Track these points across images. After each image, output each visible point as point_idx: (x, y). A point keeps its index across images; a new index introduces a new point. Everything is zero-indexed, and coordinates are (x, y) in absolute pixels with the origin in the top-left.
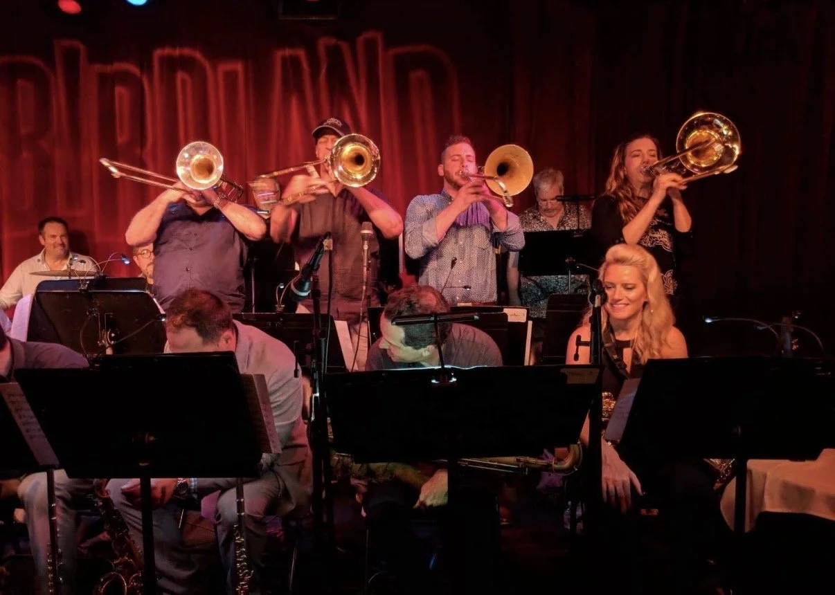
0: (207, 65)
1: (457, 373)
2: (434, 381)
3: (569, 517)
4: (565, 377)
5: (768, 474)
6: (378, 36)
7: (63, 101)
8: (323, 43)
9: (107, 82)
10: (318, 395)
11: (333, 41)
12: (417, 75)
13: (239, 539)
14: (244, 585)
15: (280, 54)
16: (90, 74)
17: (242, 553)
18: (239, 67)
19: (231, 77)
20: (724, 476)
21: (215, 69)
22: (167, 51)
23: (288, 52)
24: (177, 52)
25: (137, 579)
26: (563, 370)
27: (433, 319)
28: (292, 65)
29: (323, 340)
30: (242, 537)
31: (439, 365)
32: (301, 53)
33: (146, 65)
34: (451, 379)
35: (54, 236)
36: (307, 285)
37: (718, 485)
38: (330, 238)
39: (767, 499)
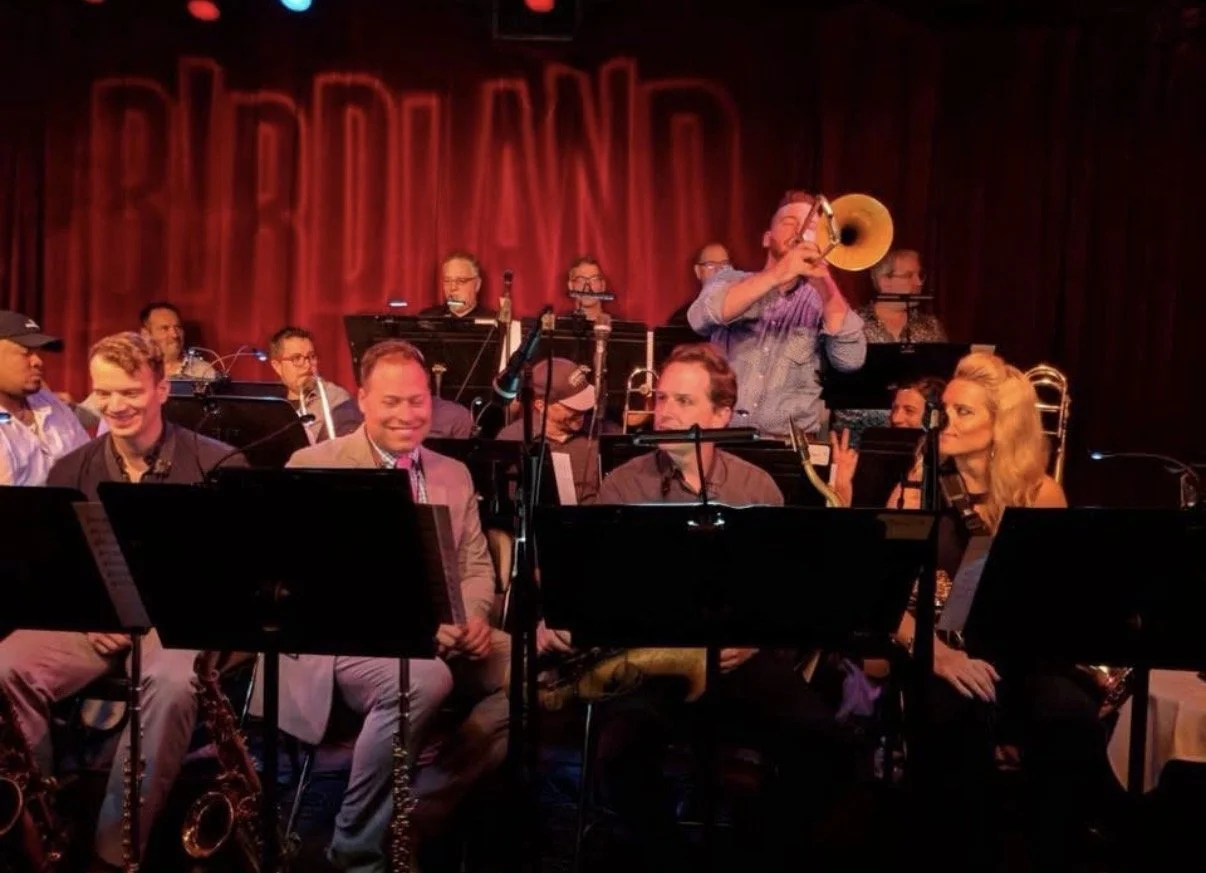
0: (389, 99)
1: (727, 513)
2: (691, 523)
3: (882, 760)
4: (883, 526)
5: (1182, 703)
6: (632, 68)
7: (186, 145)
8: (553, 72)
9: (248, 118)
10: (523, 539)
11: (565, 70)
12: (682, 121)
13: (399, 752)
14: (402, 820)
15: (491, 88)
16: (225, 106)
17: (402, 773)
18: (433, 102)
19: (421, 117)
20: (1115, 695)
21: (399, 104)
22: (333, 78)
23: (502, 84)
24: (348, 79)
25: (248, 804)
26: (882, 517)
27: (693, 436)
28: (508, 103)
29: (535, 459)
30: (403, 748)
31: (700, 501)
32: (521, 86)
33: (304, 96)
34: (716, 521)
35: (166, 328)
36: (516, 383)
37: (1106, 709)
38: (551, 313)
39: (1178, 742)
